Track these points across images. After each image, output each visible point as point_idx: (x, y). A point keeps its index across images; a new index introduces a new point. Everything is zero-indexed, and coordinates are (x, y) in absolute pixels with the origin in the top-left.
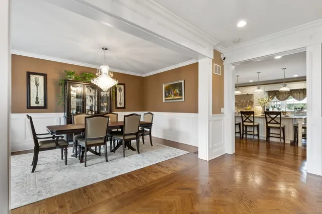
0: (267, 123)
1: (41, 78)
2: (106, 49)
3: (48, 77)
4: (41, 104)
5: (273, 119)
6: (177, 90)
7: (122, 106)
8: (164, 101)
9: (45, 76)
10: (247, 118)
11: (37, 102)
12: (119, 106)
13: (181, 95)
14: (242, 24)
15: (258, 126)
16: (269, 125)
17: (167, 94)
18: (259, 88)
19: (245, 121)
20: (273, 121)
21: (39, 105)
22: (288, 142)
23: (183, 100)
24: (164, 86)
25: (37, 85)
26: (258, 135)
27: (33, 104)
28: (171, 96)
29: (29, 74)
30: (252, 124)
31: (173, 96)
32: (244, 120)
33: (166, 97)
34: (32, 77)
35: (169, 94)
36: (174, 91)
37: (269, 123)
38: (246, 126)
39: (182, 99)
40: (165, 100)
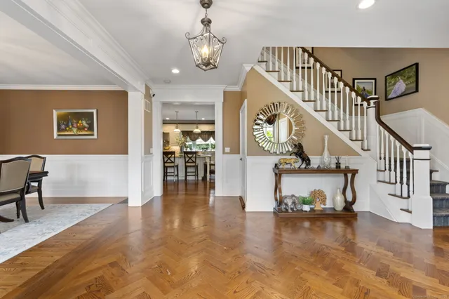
0: (186, 162)
5: (190, 158)
6: (84, 122)
8: (55, 136)
10: (169, 159)
13: (91, 128)
14: (175, 71)
15: (177, 166)
16: (187, 164)
17: (63, 127)
18: (177, 128)
19: (166, 162)
20: (190, 161)
22: (200, 178)
23: (95, 137)
24: (55, 113)
26: (177, 175)
30: (172, 165)
31: (75, 130)
32: (165, 160)
33: (59, 129)
35: (67, 125)
36: (78, 122)
37: (187, 162)
38: (167, 167)
39: (93, 135)
40: (59, 135)
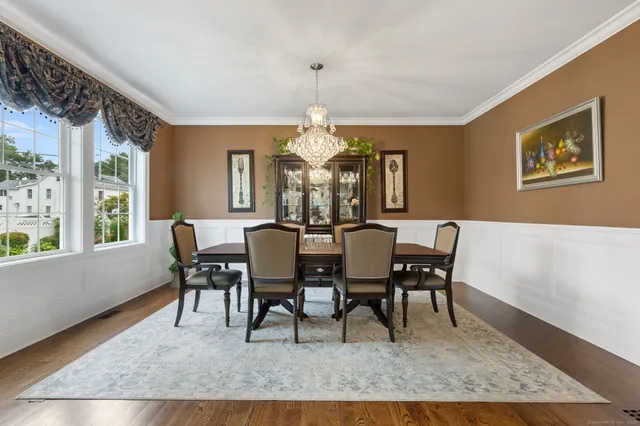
1: (246, 159)
2: (320, 67)
3: (256, 155)
4: (247, 204)
6: (569, 143)
7: (400, 204)
9: (251, 153)
11: (241, 202)
12: (390, 205)
13: (585, 156)
17: (531, 163)
21: (244, 206)
24: (519, 138)
25: (241, 170)
27: (236, 204)
28: (544, 168)
29: (230, 154)
31: (551, 165)
33: (526, 171)
34: (235, 158)
35: (537, 159)
36: (557, 147)
39: (590, 172)
40: (525, 183)
